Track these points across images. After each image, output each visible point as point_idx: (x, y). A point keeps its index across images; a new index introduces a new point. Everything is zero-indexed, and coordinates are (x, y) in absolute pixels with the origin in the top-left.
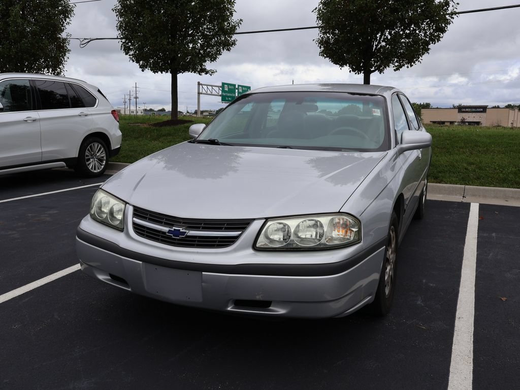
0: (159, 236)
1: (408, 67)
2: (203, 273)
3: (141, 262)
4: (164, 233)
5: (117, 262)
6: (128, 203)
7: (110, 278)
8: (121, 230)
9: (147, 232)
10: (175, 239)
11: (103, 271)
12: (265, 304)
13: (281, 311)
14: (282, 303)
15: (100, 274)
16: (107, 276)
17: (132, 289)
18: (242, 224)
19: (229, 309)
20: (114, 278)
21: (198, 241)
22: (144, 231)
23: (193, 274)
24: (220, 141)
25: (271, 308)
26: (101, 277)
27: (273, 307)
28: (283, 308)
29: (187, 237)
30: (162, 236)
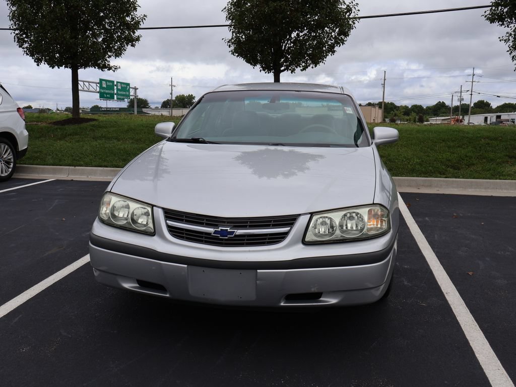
0: (202, 237)
1: (313, 68)
2: (258, 271)
3: (186, 266)
4: (209, 234)
5: (154, 268)
6: (155, 206)
7: (138, 285)
8: (152, 234)
9: (186, 234)
10: (222, 239)
11: (128, 278)
12: (317, 296)
13: (333, 301)
14: (332, 293)
15: (126, 283)
16: (135, 283)
17: (170, 294)
18: (289, 221)
19: (282, 304)
20: (143, 284)
21: (248, 240)
22: (183, 234)
24: (207, 139)
25: (321, 299)
26: (127, 285)
27: (323, 297)
28: (334, 298)
29: (236, 236)
30: (206, 238)
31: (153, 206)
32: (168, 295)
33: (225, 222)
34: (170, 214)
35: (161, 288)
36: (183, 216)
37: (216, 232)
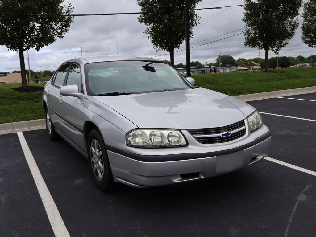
0: (216, 140)
2: (245, 149)
3: (216, 157)
4: (219, 137)
6: (181, 129)
7: (181, 178)
8: (187, 146)
9: (208, 140)
10: (227, 138)
11: (175, 176)
12: (255, 158)
15: (175, 179)
16: (179, 178)
19: (249, 164)
20: (183, 176)
21: (235, 136)
22: (206, 140)
23: (240, 152)
25: (257, 158)
26: (176, 181)
28: (261, 156)
29: (232, 135)
30: (218, 139)
31: (179, 130)
32: (203, 177)
33: (222, 129)
34: (193, 132)
35: (197, 174)
36: (200, 131)
37: (223, 135)
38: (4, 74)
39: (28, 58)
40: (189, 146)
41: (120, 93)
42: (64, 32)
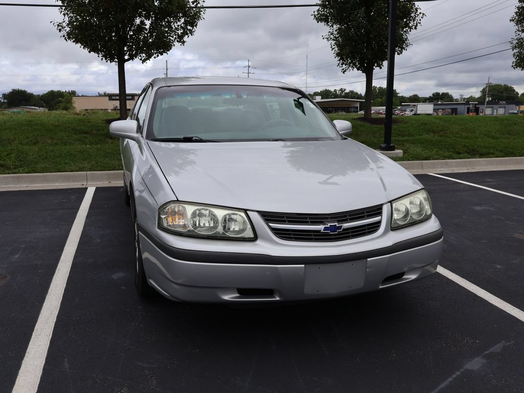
0: (311, 235)
2: (368, 259)
3: (304, 266)
4: (319, 231)
5: (267, 273)
6: (248, 210)
7: (238, 295)
8: (255, 238)
9: (294, 234)
11: (227, 289)
12: (400, 276)
13: (413, 277)
14: (412, 270)
15: (226, 294)
16: (236, 294)
19: (381, 287)
20: (243, 292)
21: (352, 232)
22: (290, 234)
23: (358, 264)
25: (404, 277)
26: (227, 297)
27: (406, 275)
28: (413, 274)
29: (344, 230)
30: (315, 235)
31: (245, 211)
32: (278, 299)
33: (327, 218)
34: (268, 217)
35: (270, 292)
36: (283, 217)
37: (326, 229)
38: (130, 97)
39: (167, 74)
40: (258, 242)
41: (194, 138)
42: (187, 34)
